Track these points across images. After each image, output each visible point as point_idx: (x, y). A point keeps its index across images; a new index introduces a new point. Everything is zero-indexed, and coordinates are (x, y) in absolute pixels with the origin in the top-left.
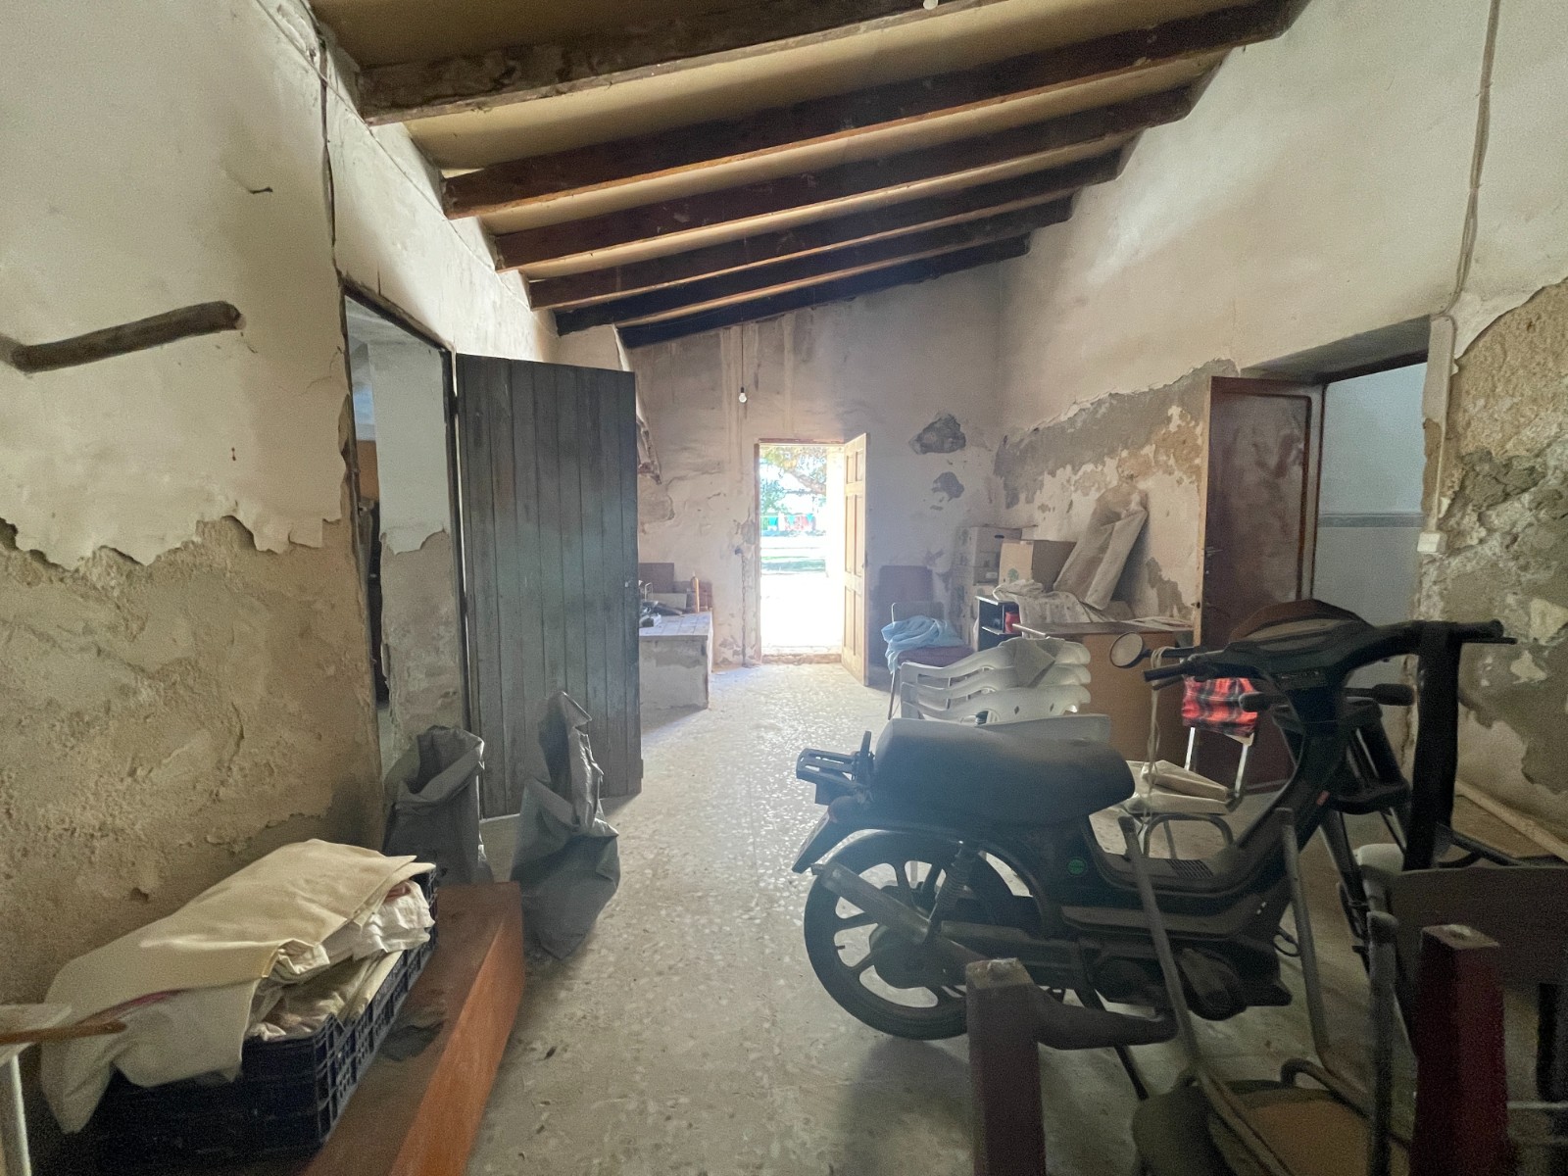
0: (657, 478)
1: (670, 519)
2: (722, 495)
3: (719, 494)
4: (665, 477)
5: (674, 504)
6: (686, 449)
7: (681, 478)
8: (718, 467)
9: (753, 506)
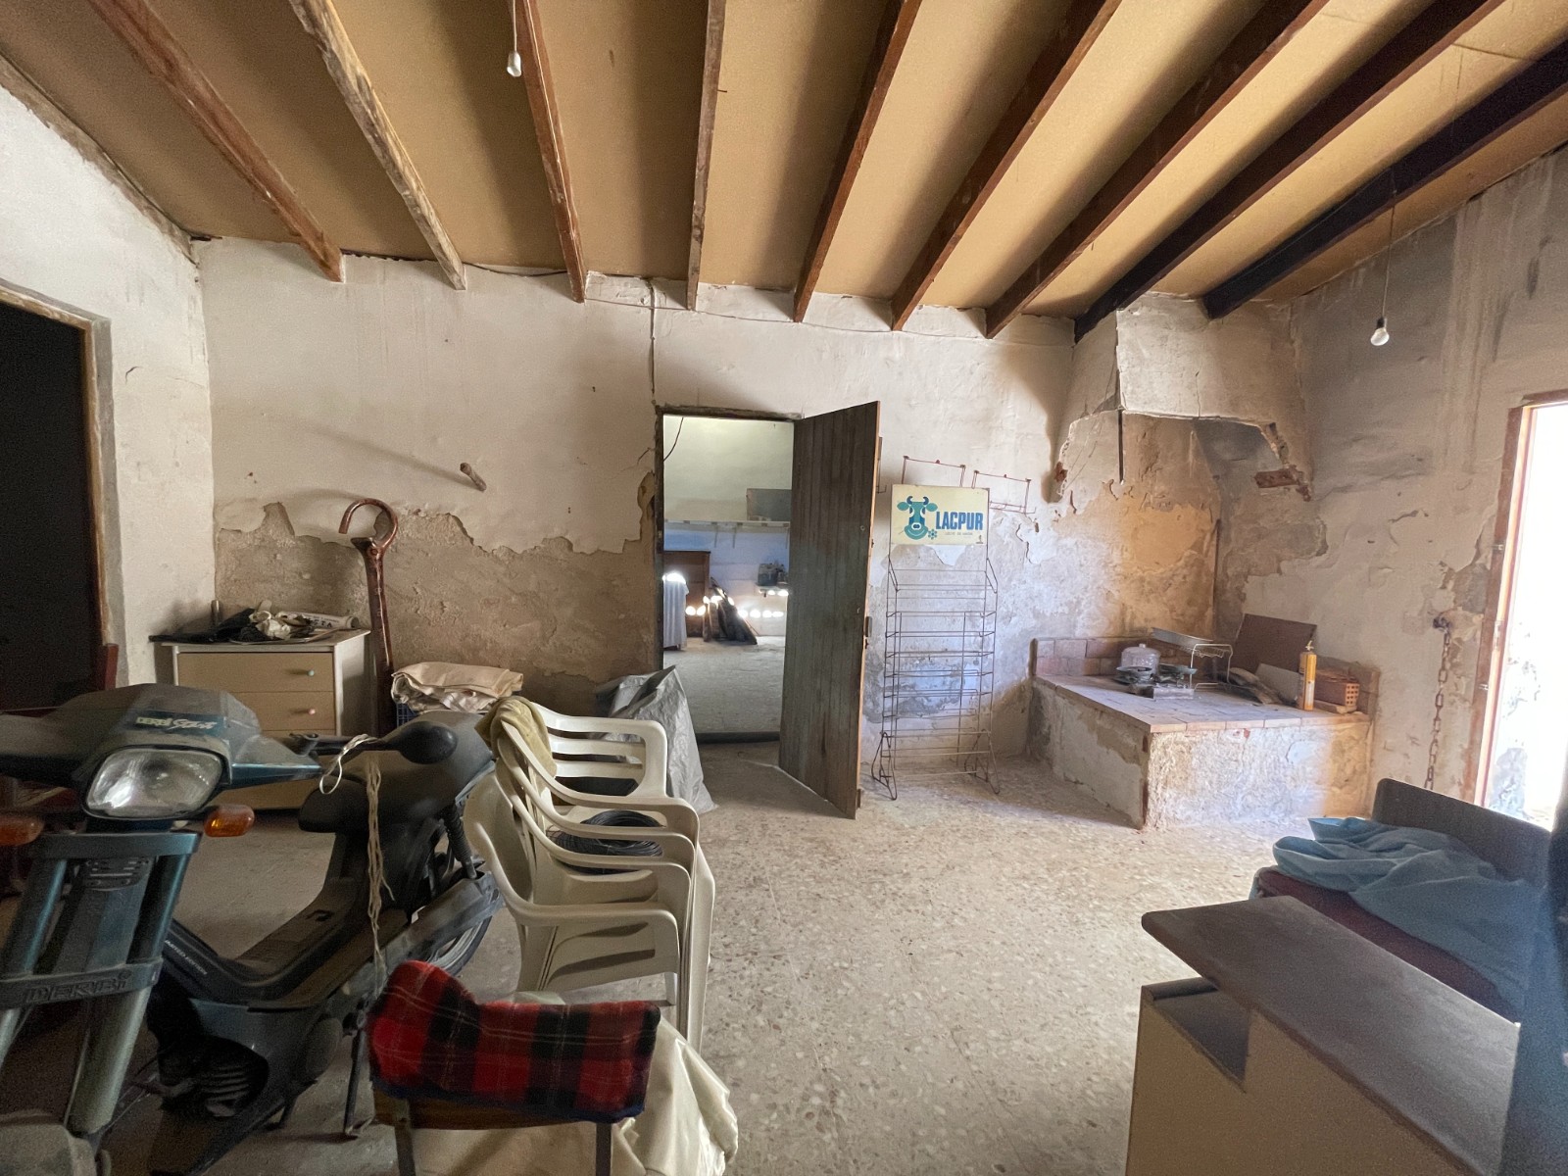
0: (1303, 491)
1: (1319, 554)
2: (1421, 514)
3: (1414, 513)
4: (1318, 487)
5: (1329, 531)
6: (1355, 440)
7: (1345, 489)
8: (1419, 464)
9: (1489, 536)
